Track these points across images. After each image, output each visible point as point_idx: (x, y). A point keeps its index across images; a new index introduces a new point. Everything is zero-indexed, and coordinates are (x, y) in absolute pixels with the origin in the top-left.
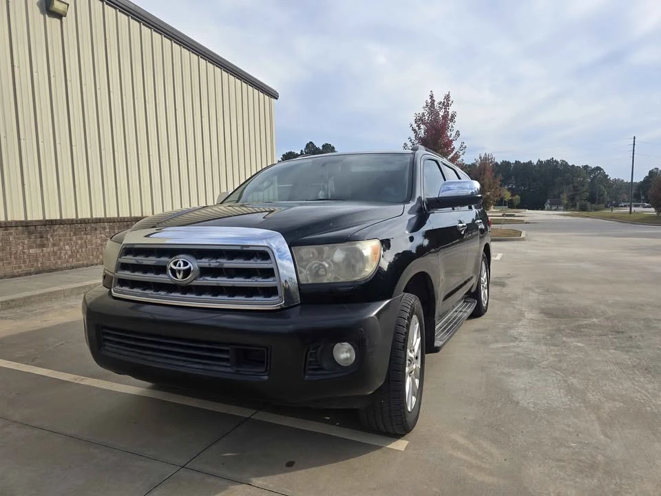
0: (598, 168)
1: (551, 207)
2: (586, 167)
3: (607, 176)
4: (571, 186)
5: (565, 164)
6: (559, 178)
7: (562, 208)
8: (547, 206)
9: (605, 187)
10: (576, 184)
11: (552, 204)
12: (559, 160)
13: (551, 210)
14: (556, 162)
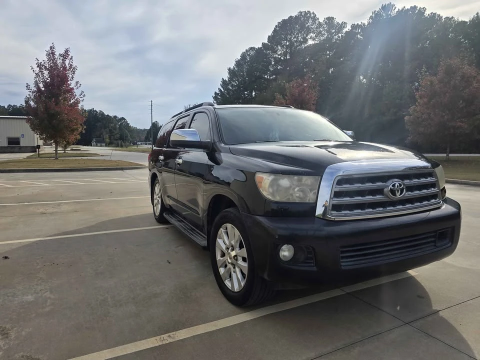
0: (123, 118)
1: (96, 144)
2: (115, 117)
3: (129, 124)
4: (108, 130)
5: (102, 114)
6: (99, 123)
7: (104, 145)
8: (93, 143)
9: (129, 131)
10: (110, 128)
11: (97, 142)
12: (98, 111)
13: (97, 146)
14: (96, 112)
